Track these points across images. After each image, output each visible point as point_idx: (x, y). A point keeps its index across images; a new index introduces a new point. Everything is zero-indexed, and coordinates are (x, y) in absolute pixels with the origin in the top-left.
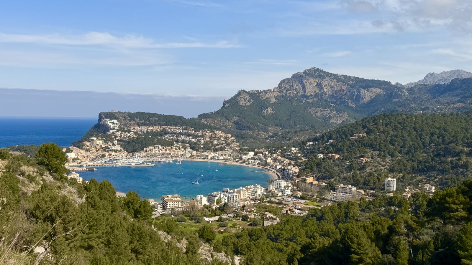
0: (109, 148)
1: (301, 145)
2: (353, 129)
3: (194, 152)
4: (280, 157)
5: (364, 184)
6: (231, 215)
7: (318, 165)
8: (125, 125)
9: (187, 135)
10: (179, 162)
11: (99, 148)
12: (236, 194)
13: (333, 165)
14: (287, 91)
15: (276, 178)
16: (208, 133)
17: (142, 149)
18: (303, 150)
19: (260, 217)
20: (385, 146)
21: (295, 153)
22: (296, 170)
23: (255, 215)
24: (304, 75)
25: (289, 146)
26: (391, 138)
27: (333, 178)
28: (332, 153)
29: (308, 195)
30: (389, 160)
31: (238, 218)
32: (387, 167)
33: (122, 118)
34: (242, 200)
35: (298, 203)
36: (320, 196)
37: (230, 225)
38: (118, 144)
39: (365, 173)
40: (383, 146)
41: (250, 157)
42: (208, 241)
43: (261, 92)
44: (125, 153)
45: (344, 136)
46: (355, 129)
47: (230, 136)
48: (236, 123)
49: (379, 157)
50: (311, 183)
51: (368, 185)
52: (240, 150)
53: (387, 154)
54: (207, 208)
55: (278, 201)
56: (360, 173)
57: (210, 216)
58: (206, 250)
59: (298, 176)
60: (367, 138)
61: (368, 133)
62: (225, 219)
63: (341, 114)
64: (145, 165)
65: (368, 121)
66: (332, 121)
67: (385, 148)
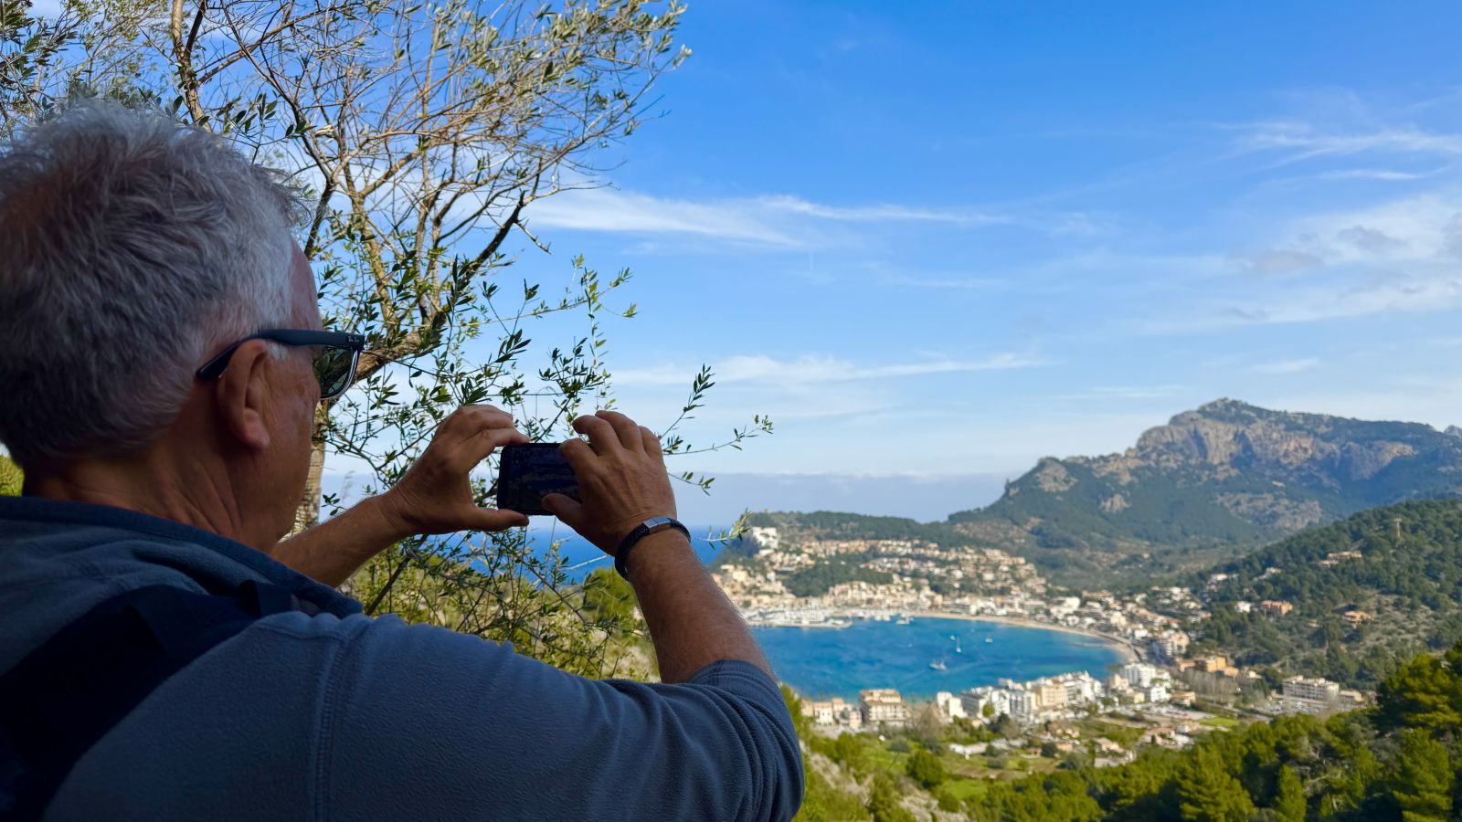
0: (758, 588)
1: (1196, 583)
2: (1328, 542)
3: (939, 599)
4: (1143, 611)
5: (1360, 676)
6: (1017, 743)
7: (1238, 627)
8: (792, 539)
9: (922, 559)
10: (904, 619)
11: (738, 588)
12: (1028, 694)
13: (1275, 630)
14: (1159, 455)
15: (1134, 658)
16: (970, 555)
17: (826, 590)
18: (1202, 594)
19: (1085, 750)
20: (1412, 580)
21: (1182, 601)
22: (1182, 640)
23: (1074, 745)
24: (1199, 416)
25: (1167, 584)
26: (1427, 562)
27: (1275, 660)
28: (1274, 600)
29: (1212, 702)
30: (1428, 618)
31: (1032, 750)
32: (1423, 635)
33: (785, 525)
34: (1045, 709)
35: (1183, 720)
36: (1242, 705)
37: (1012, 764)
38: (777, 580)
39: (1362, 650)
40: (1406, 582)
41: (1071, 611)
42: (928, 785)
43: (1095, 460)
44: (789, 598)
45: (1303, 559)
46: (1333, 540)
47: (1022, 561)
48: (1037, 532)
49: (1399, 610)
50: (1220, 674)
51: (1370, 680)
52: (1047, 593)
53: (1418, 602)
54: (961, 724)
55: (1132, 714)
56: (1348, 649)
57: (966, 743)
58: (920, 805)
59: (1187, 656)
60: (1362, 562)
61: (1364, 551)
62: (1001, 752)
63: (1303, 507)
64: (829, 624)
65: (1366, 521)
66: (1280, 523)
67: (1413, 586)
